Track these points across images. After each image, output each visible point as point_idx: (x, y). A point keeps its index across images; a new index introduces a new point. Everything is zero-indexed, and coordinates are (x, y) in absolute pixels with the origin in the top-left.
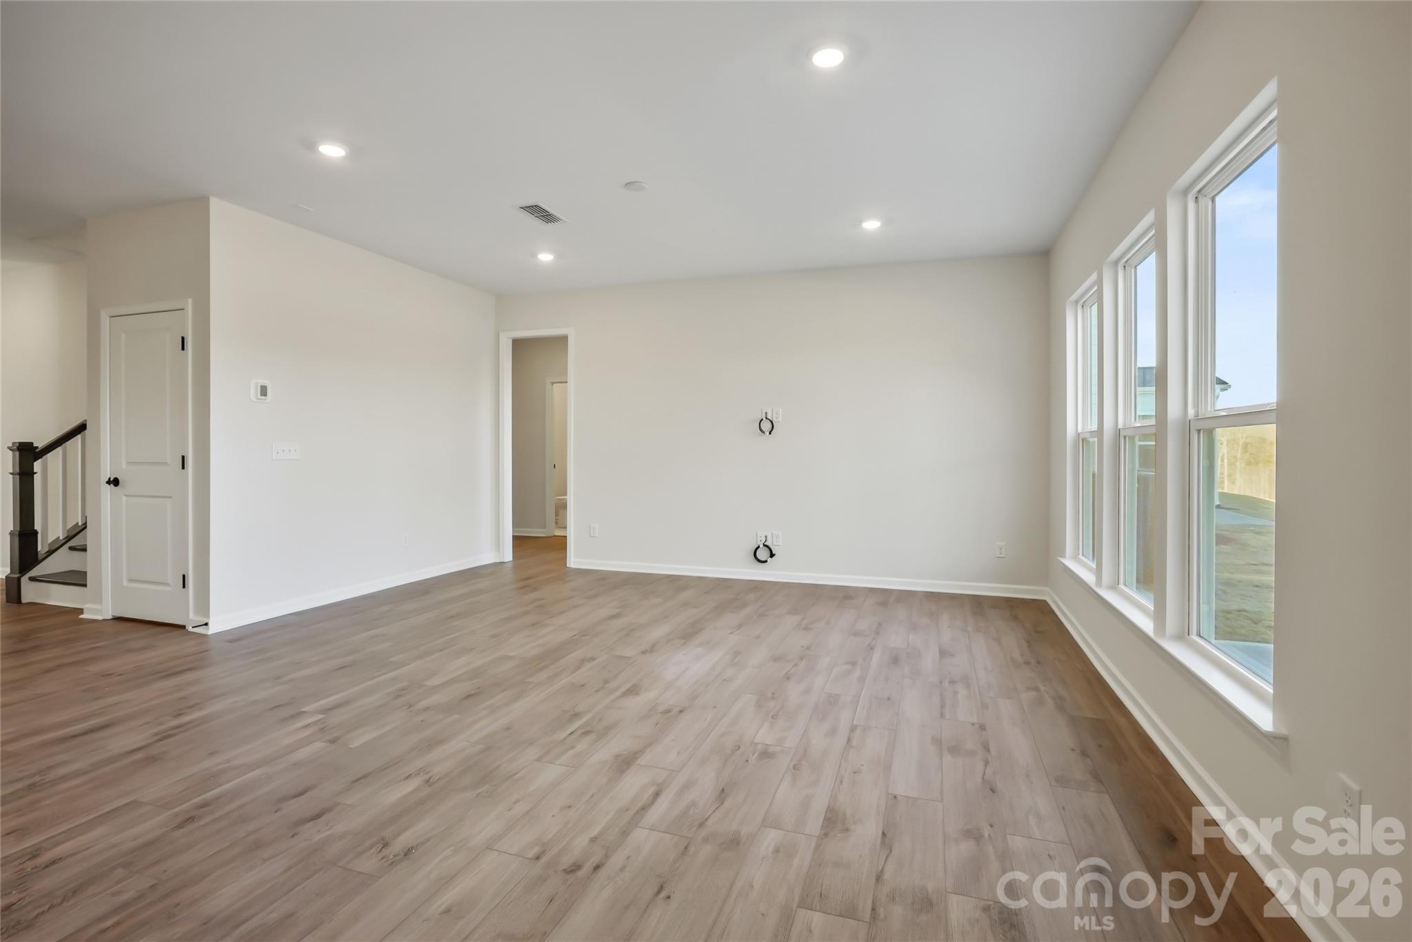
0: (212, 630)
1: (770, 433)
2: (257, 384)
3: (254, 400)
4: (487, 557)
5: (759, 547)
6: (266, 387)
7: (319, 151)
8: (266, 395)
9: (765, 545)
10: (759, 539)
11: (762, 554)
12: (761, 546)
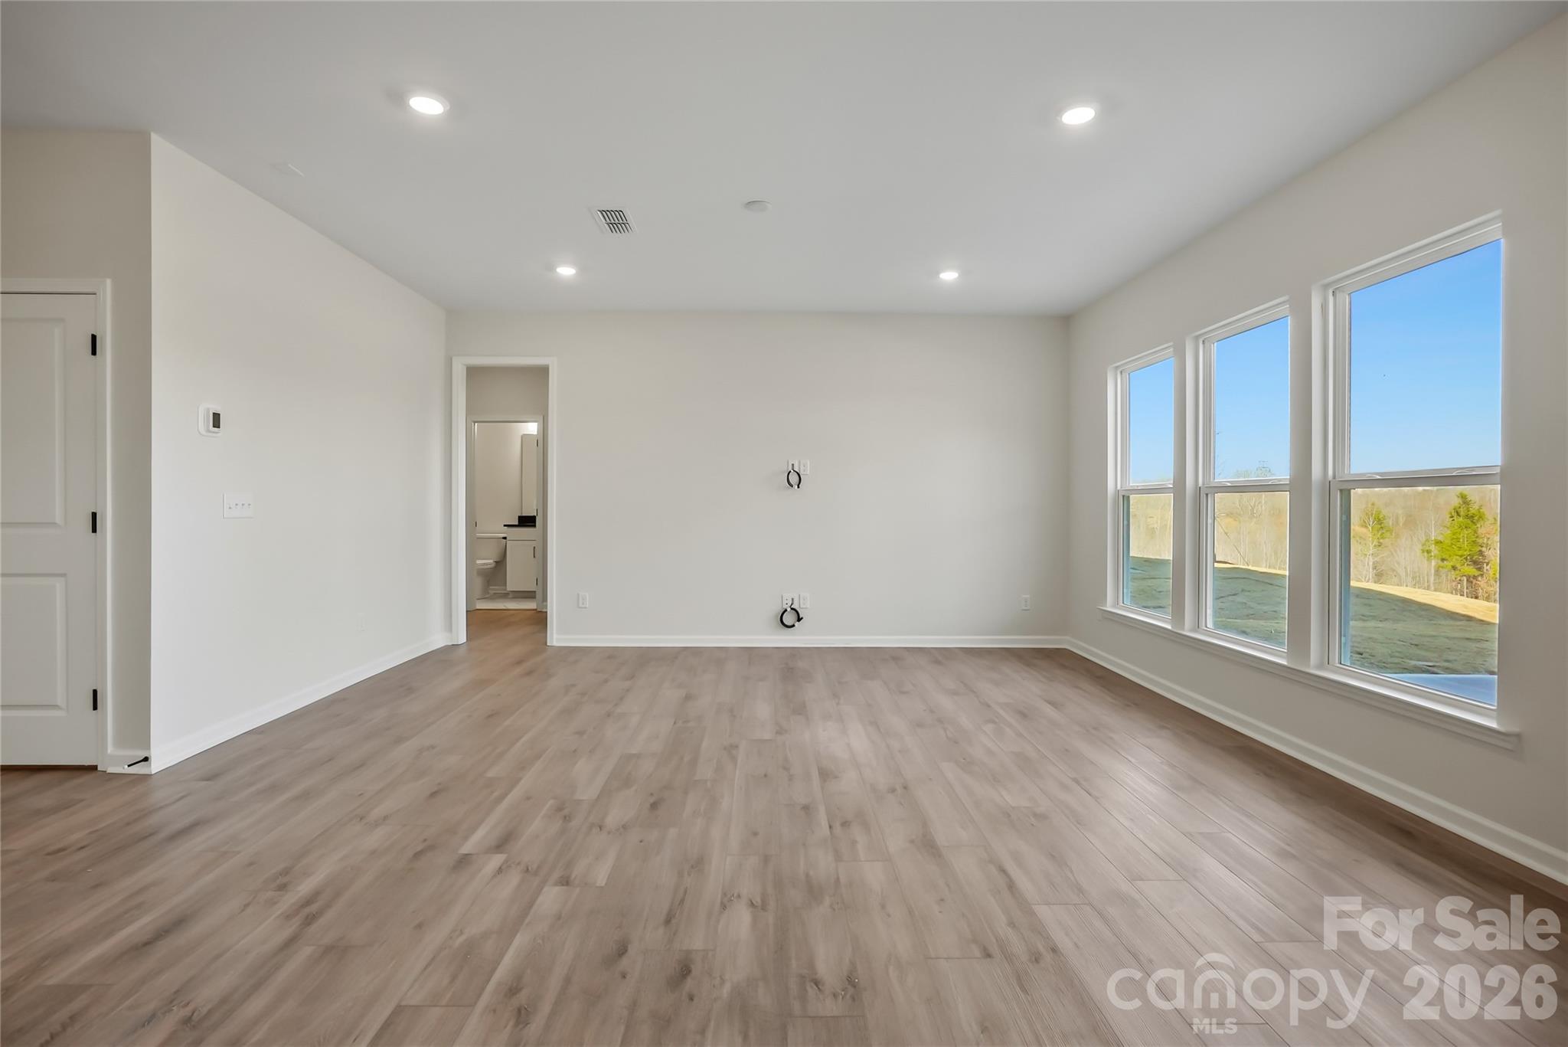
0: (156, 766)
1: (798, 487)
2: (208, 410)
3: (204, 433)
4: (438, 640)
5: (786, 610)
6: (219, 414)
7: (409, 106)
8: (219, 427)
9: (792, 609)
10: (785, 602)
11: (789, 619)
12: (789, 609)
